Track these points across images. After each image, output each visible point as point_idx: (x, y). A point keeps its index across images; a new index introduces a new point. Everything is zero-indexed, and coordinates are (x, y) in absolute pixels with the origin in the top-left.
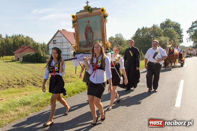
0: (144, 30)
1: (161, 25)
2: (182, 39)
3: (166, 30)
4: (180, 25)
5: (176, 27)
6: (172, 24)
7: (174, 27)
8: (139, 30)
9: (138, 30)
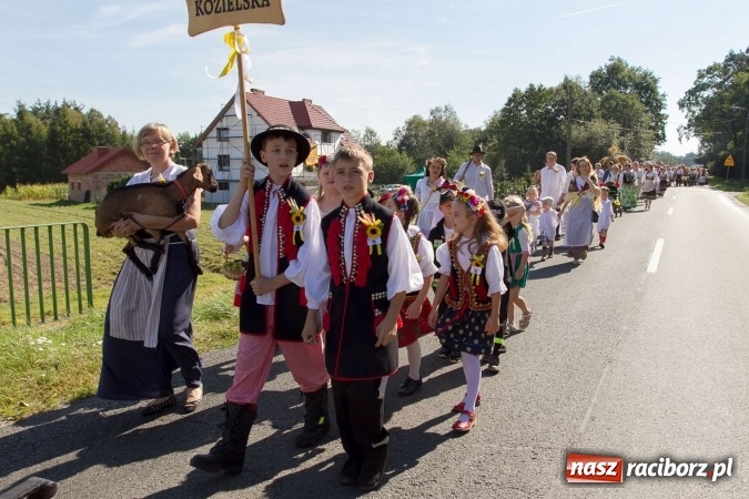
0: (534, 96)
1: (592, 77)
2: (663, 129)
3: (607, 99)
4: (656, 81)
5: (643, 88)
6: (630, 77)
7: (638, 86)
8: (516, 94)
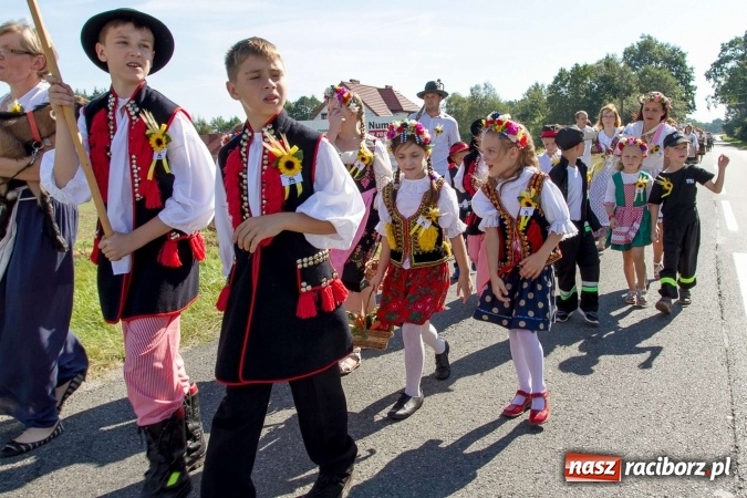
0: (579, 74)
2: (693, 99)
3: (644, 73)
4: (683, 55)
5: (672, 62)
6: (660, 52)
7: (667, 60)
8: (562, 73)
9: (560, 74)
